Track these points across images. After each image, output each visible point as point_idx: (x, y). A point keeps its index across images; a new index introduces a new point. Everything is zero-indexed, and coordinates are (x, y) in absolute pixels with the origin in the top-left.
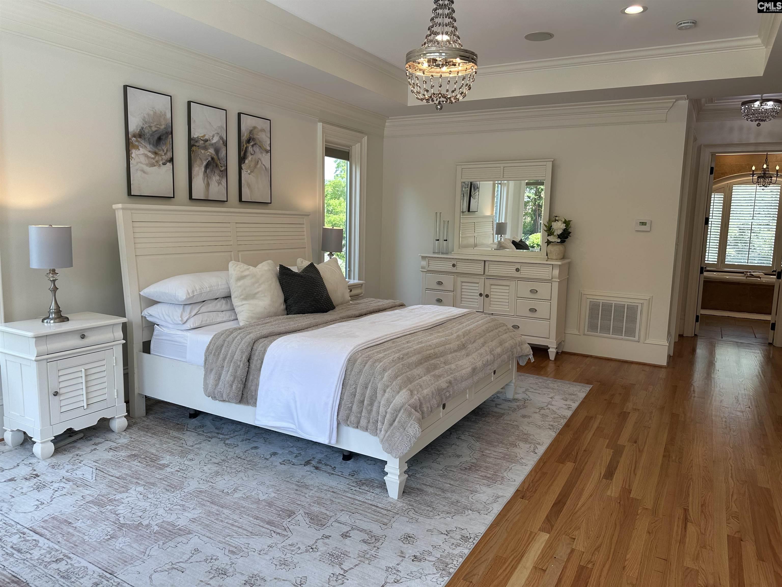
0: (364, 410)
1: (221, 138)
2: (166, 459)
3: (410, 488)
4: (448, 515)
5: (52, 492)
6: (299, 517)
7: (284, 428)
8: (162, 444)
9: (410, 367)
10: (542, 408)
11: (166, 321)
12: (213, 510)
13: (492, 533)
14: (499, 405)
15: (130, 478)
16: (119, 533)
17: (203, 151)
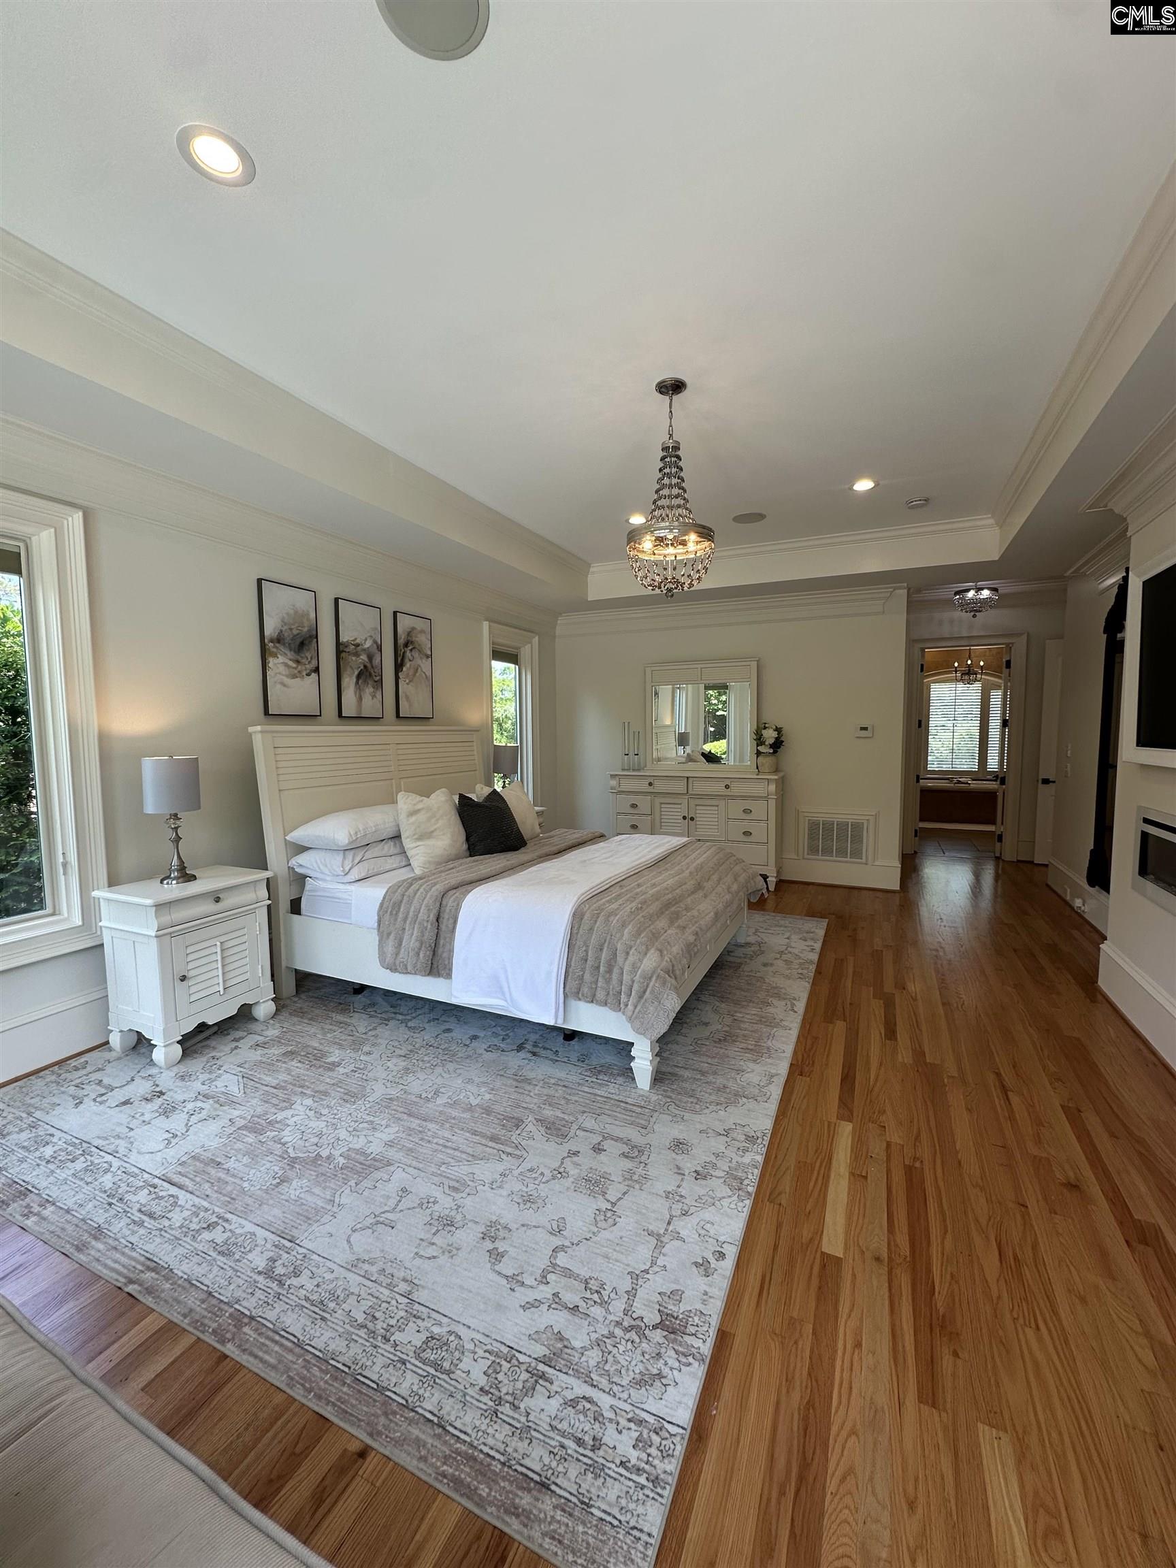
0: (600, 979)
1: (375, 642)
2: (335, 1055)
3: (664, 1073)
4: (719, 1107)
5: (187, 1117)
6: (531, 1127)
7: (491, 1006)
8: (324, 1034)
9: (651, 918)
10: (782, 953)
11: (322, 873)
12: (413, 1126)
13: (782, 1128)
14: (731, 952)
15: (291, 1087)
16: (291, 1174)
17: (354, 658)
